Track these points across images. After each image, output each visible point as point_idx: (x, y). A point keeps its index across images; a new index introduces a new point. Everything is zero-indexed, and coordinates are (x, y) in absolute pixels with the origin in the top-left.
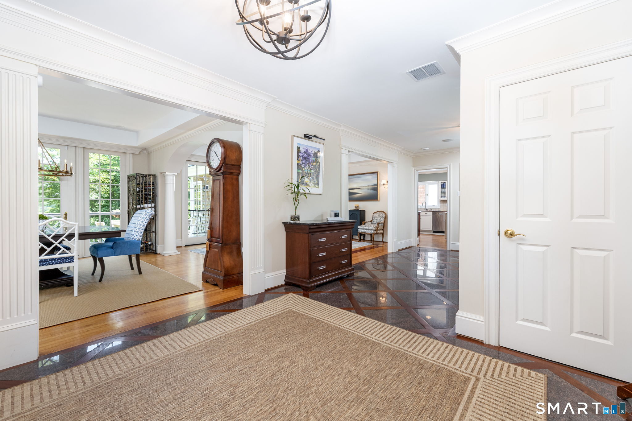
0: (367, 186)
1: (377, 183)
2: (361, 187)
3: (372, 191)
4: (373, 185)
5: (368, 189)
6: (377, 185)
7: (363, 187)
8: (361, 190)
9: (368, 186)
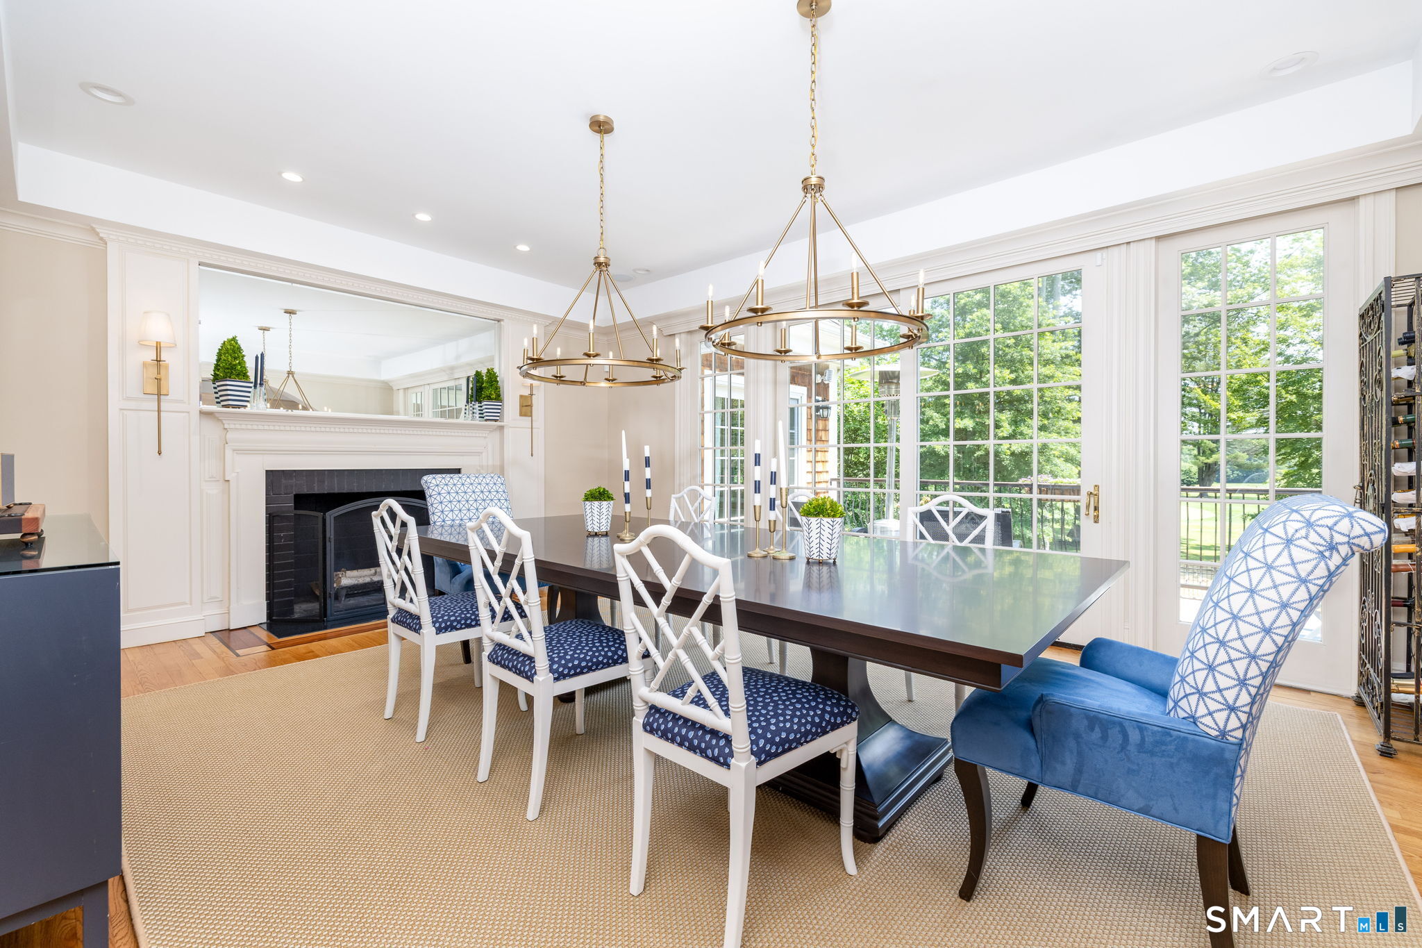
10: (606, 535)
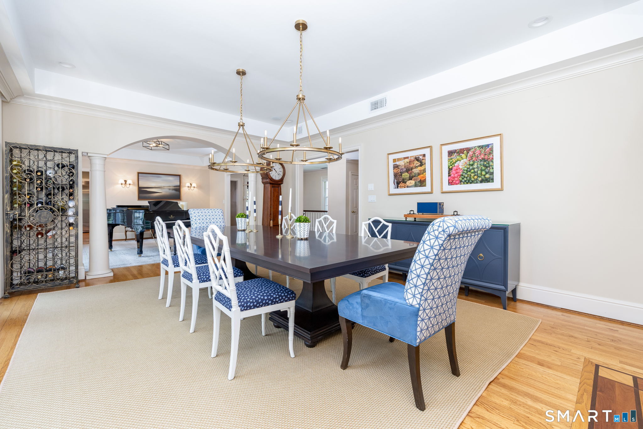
0: (168, 187)
1: (179, 185)
2: (161, 186)
3: (174, 192)
4: (175, 186)
5: (170, 189)
6: (180, 186)
7: (164, 187)
8: (161, 189)
9: (170, 186)
10: (306, 239)
